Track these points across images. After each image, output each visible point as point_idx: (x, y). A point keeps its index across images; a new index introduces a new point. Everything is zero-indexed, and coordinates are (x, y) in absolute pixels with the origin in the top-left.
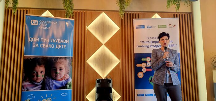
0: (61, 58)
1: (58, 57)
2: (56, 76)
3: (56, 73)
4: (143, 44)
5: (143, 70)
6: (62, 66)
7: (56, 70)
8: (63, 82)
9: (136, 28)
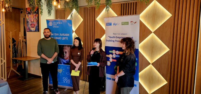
9: (107, 25)
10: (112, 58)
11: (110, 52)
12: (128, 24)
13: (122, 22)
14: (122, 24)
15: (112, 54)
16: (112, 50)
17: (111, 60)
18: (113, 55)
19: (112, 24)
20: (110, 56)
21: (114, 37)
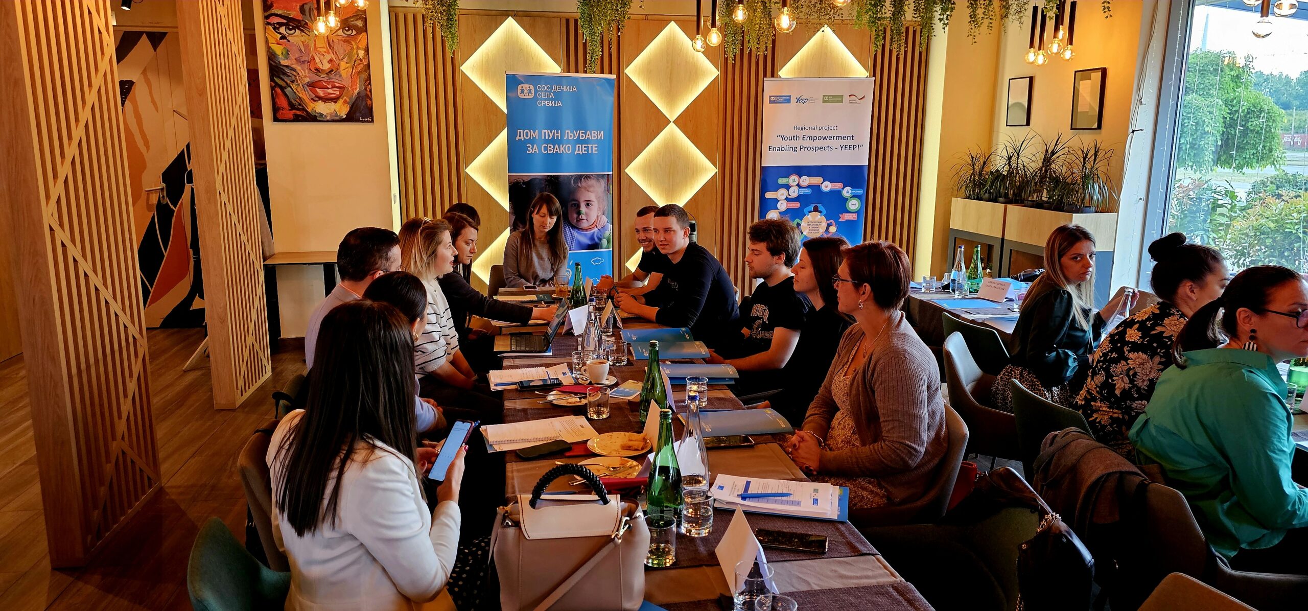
0: (587, 177)
1: (581, 176)
2: (579, 220)
3: (579, 213)
4: (785, 143)
5: (779, 205)
6: (592, 197)
7: (578, 206)
8: (594, 232)
9: (771, 102)
10: (787, 199)
11: (781, 181)
12: (842, 102)
13: (824, 96)
14: (824, 101)
15: (788, 187)
16: (788, 176)
17: (783, 206)
18: (791, 190)
19: (793, 100)
20: (782, 194)
21: (795, 138)
